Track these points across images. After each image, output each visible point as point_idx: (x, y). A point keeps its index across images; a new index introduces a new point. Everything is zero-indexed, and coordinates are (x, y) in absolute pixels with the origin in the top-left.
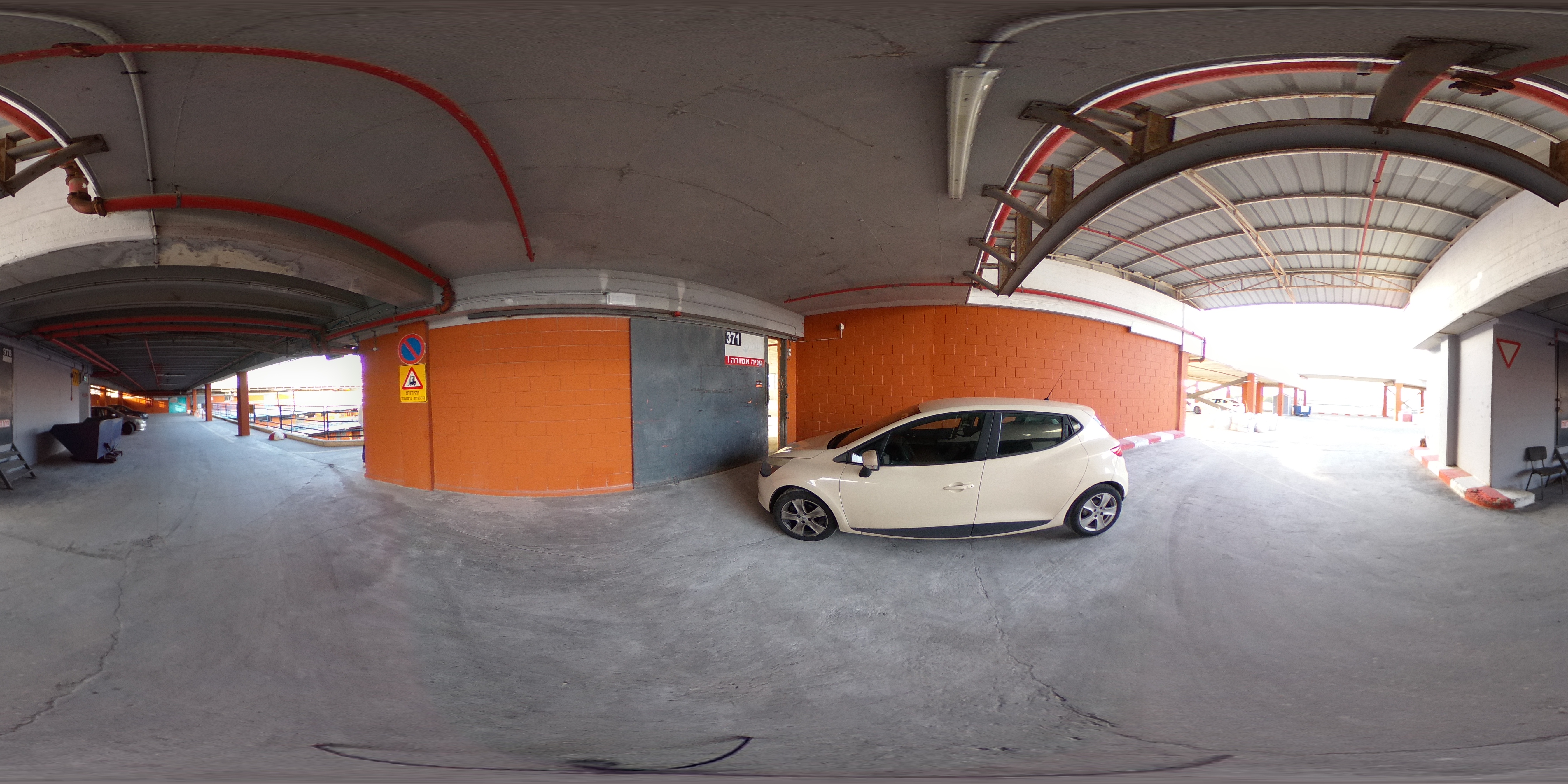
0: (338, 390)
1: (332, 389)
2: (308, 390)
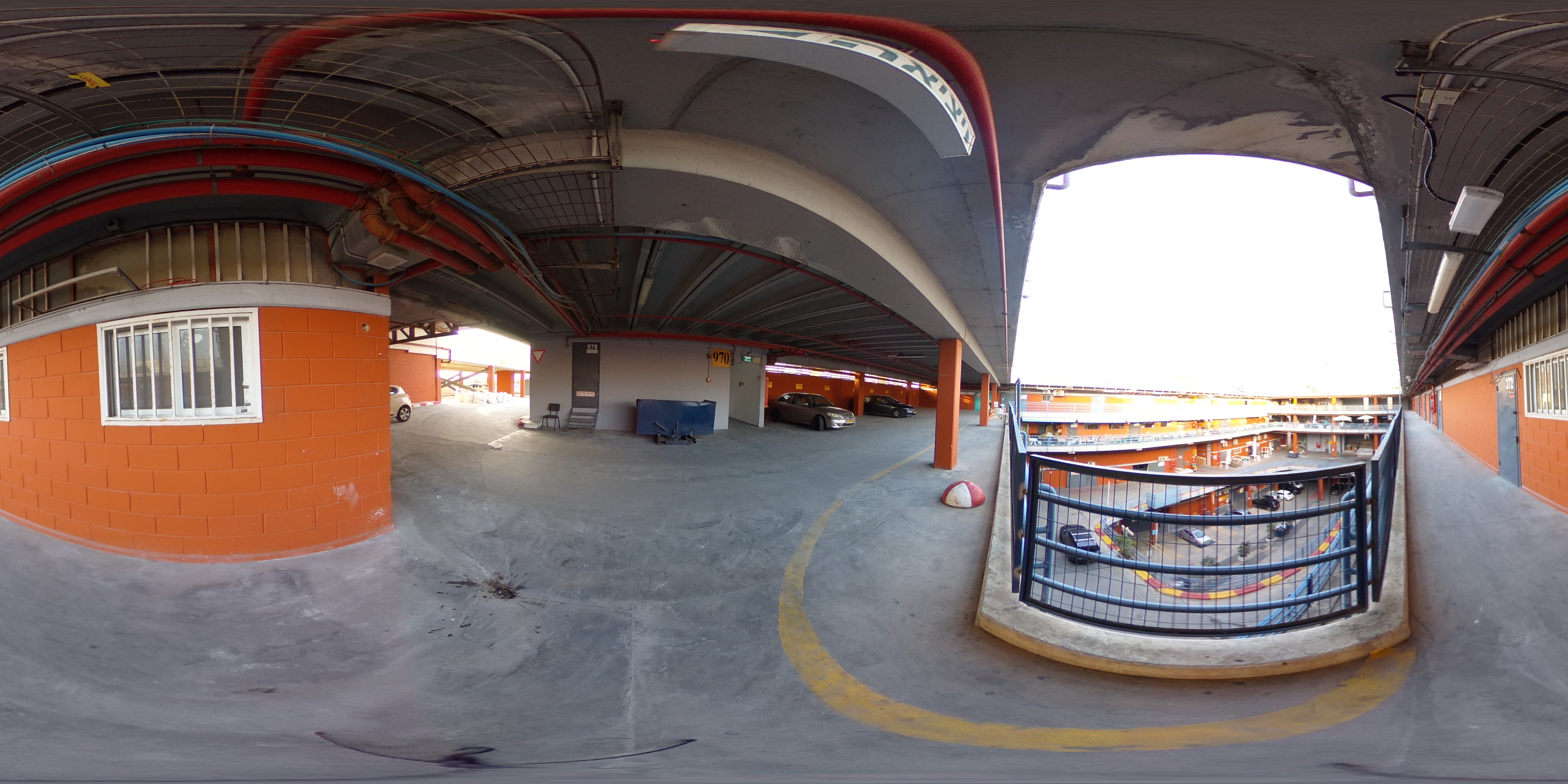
0: (1184, 396)
1: (1176, 395)
2: (1147, 394)
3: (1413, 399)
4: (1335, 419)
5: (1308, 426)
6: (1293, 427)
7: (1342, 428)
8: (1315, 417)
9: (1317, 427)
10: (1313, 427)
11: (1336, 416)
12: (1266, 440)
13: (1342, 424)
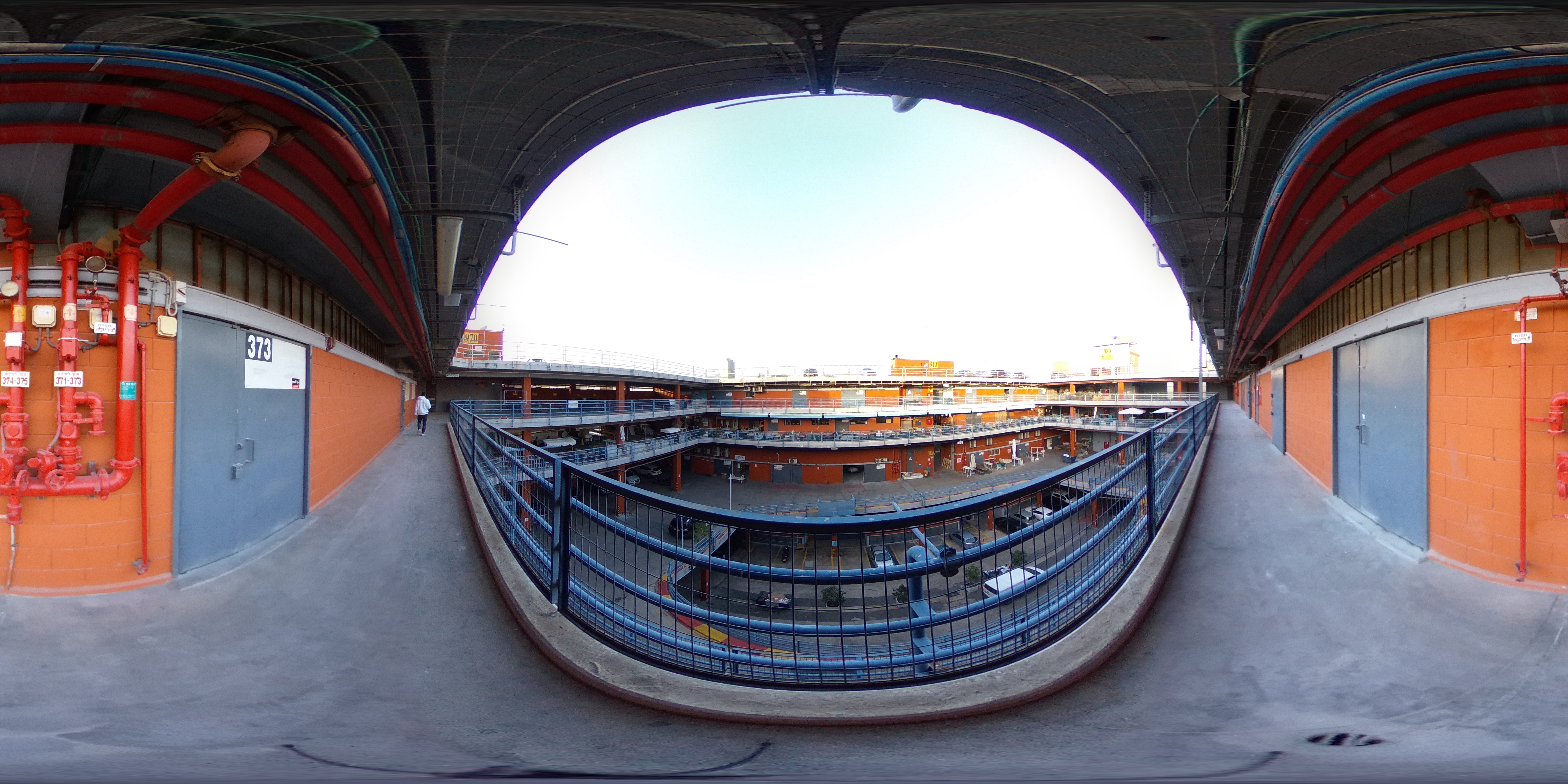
3: (1236, 384)
4: (1121, 412)
5: (1087, 422)
6: (1069, 422)
7: (1131, 425)
8: (1096, 409)
9: (1098, 423)
10: (1094, 423)
11: (1125, 408)
12: (1039, 437)
13: (1132, 419)
